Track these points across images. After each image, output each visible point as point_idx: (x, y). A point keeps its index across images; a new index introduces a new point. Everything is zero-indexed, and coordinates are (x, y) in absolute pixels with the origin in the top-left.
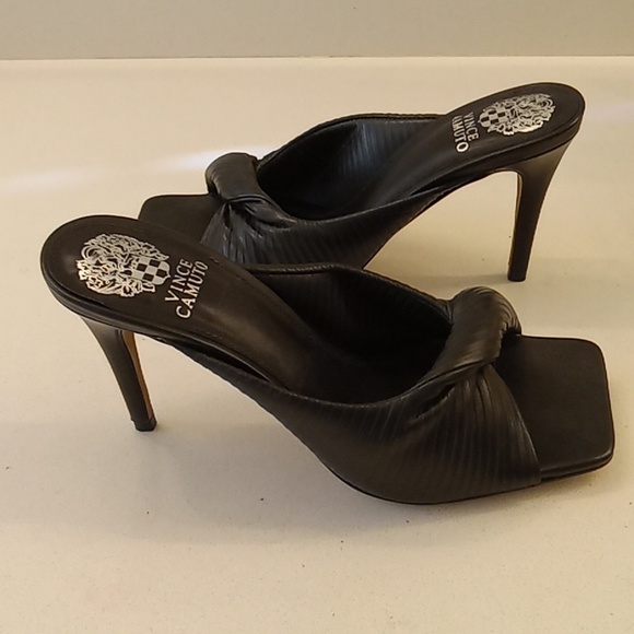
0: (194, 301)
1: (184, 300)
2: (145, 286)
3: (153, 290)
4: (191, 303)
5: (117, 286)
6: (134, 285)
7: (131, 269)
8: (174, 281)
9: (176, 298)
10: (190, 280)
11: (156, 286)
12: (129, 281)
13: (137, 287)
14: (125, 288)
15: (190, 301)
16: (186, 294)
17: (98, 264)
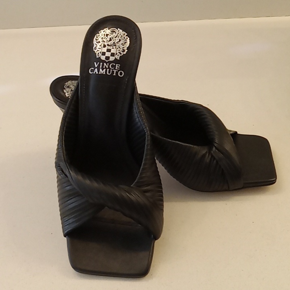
0: (97, 73)
1: (96, 69)
2: (98, 53)
3: (97, 57)
4: (96, 72)
5: (97, 44)
6: (99, 50)
7: (107, 47)
8: (105, 64)
9: (96, 66)
10: (108, 70)
11: (100, 57)
12: (100, 47)
13: (98, 51)
14: (96, 47)
15: (97, 71)
16: (99, 70)
17: (107, 35)
